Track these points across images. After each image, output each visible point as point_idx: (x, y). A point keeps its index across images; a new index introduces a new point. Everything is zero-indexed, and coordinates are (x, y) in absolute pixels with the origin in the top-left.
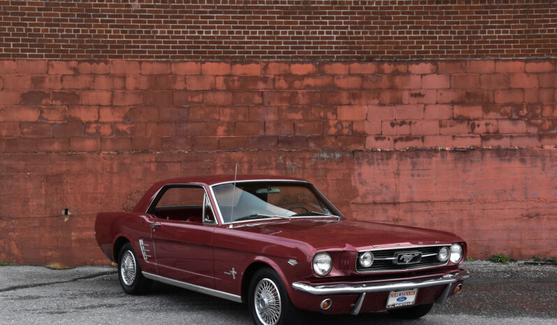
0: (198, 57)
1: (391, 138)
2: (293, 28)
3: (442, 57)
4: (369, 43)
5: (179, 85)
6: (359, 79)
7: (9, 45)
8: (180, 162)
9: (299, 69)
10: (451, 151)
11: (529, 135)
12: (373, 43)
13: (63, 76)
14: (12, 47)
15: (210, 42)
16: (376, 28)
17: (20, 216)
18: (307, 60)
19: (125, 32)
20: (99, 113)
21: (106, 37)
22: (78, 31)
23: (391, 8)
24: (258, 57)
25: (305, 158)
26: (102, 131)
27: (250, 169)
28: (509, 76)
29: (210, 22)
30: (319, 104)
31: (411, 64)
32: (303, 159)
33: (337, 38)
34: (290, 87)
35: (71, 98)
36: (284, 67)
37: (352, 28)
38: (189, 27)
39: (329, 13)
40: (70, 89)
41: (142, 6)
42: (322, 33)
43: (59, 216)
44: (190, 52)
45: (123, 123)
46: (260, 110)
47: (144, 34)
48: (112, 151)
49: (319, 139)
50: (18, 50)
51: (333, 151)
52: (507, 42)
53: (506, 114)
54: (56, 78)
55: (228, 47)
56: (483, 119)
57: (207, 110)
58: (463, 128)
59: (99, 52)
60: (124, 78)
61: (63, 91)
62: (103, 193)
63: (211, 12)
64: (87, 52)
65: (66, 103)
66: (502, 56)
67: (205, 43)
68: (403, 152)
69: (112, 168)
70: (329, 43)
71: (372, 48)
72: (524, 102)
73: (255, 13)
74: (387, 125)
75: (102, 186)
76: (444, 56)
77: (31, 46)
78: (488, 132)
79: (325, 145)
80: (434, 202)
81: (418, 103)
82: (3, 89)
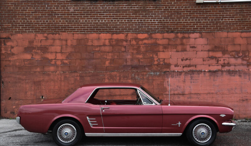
0: (98, 31)
1: (181, 66)
2: (139, 18)
4: (172, 25)
5: (90, 43)
6: (168, 40)
7: (20, 28)
8: (90, 76)
9: (141, 36)
10: (208, 72)
11: (243, 65)
12: (173, 25)
13: (42, 40)
15: (103, 25)
16: (175, 18)
17: (24, 99)
18: (145, 32)
19: (67, 21)
20: (56, 56)
21: (59, 23)
22: (48, 21)
23: (181, 9)
24: (124, 31)
26: (57, 63)
27: (120, 79)
28: (234, 38)
29: (103, 17)
30: (150, 51)
31: (191, 34)
32: (143, 75)
33: (158, 23)
34: (137, 44)
35: (44, 49)
36: (135, 35)
37: (164, 18)
38: (94, 19)
39: (154, 12)
40: (44, 45)
41: (74, 10)
42: (151, 20)
43: (40, 99)
44: (94, 29)
45: (66, 59)
46: (125, 54)
47: (75, 22)
48: (61, 71)
49: (150, 66)
50: (23, 30)
51: (156, 71)
52: (233, 24)
53: (232, 55)
54: (39, 41)
55: (111, 27)
56: (222, 57)
57: (102, 54)
58: (214, 61)
59: (56, 30)
60: (66, 40)
61: (42, 46)
62: (57, 89)
63: (103, 12)
64: (51, 30)
65: (42, 51)
66: (230, 30)
67: (101, 25)
68: (187, 72)
69: (61, 79)
70: (154, 25)
71: (173, 27)
72: (240, 50)
73: (122, 12)
74: (180, 60)
75: (57, 86)
76: (205, 30)
77: (28, 28)
78: (224, 63)
79: (152, 69)
80: (200, 94)
81: (194, 51)
82: (17, 46)
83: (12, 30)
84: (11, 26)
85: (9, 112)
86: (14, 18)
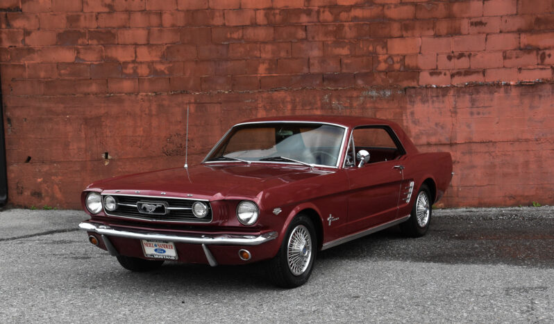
1: (447, 72)
5: (218, 21)
6: (413, 8)
8: (220, 103)
10: (516, 86)
13: (99, 13)
17: (62, 160)
20: (136, 53)
25: (352, 97)
26: (139, 71)
27: (294, 109)
32: (351, 98)
34: (336, 20)
35: (107, 37)
40: (106, 27)
43: (100, 160)
45: (161, 62)
46: (304, 46)
48: (151, 92)
49: (368, 76)
51: (383, 88)
54: (92, 16)
57: (248, 47)
58: (532, 59)
60: (160, 14)
61: (99, 29)
62: (142, 136)
65: (102, 42)
68: (461, 88)
69: (150, 110)
74: (444, 58)
75: (142, 129)
79: (374, 83)
80: (496, 142)
81: (479, 33)
82: (39, 29)
85: (27, 193)
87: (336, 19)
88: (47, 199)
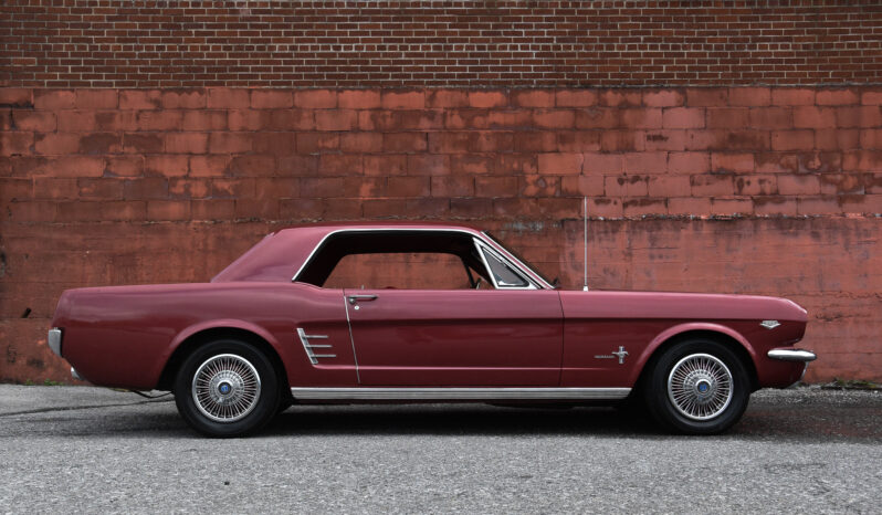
0: (334, 83)
1: (618, 201)
2: (472, 41)
3: (691, 82)
4: (584, 62)
5: (306, 124)
6: (570, 115)
7: (67, 69)
9: (480, 100)
10: (708, 221)
11: (824, 197)
12: (591, 62)
13: (141, 111)
14: (70, 72)
15: (352, 62)
16: (594, 40)
18: (493, 87)
19: (229, 48)
20: (189, 165)
21: (201, 55)
22: (162, 48)
23: (616, 12)
24: (422, 83)
26: (193, 190)
28: (792, 109)
29: (352, 34)
30: (511, 151)
31: (648, 92)
33: (537, 55)
34: (468, 127)
35: (150, 143)
36: (459, 97)
37: (558, 40)
38: (320, 41)
39: (526, 19)
40: (149, 130)
41: (254, 12)
42: (515, 48)
44: (322, 76)
45: (224, 178)
46: (424, 160)
47: (255, 51)
48: (207, 219)
49: (512, 202)
50: (78, 77)
51: (532, 220)
52: (787, 61)
53: (789, 166)
54: (131, 115)
55: (378, 69)
56: (755, 173)
57: (347, 159)
58: (727, 187)
59: (191, 77)
60: (226, 113)
61: (139, 133)
63: (352, 19)
64: (175, 77)
65: (143, 150)
66: (780, 81)
67: (344, 62)
68: (638, 221)
69: (206, 245)
70: (525, 62)
71: (588, 69)
72: (815, 148)
73: (417, 19)
74: (613, 182)
75: (192, 271)
76: (696, 82)
77: (96, 70)
78: (763, 193)
79: (521, 212)
81: (658, 150)
82: (55, 131)
83: (38, 77)
84: (36, 65)
85: (22, 362)
86: (47, 38)
87: (469, 124)
88: (51, 370)
